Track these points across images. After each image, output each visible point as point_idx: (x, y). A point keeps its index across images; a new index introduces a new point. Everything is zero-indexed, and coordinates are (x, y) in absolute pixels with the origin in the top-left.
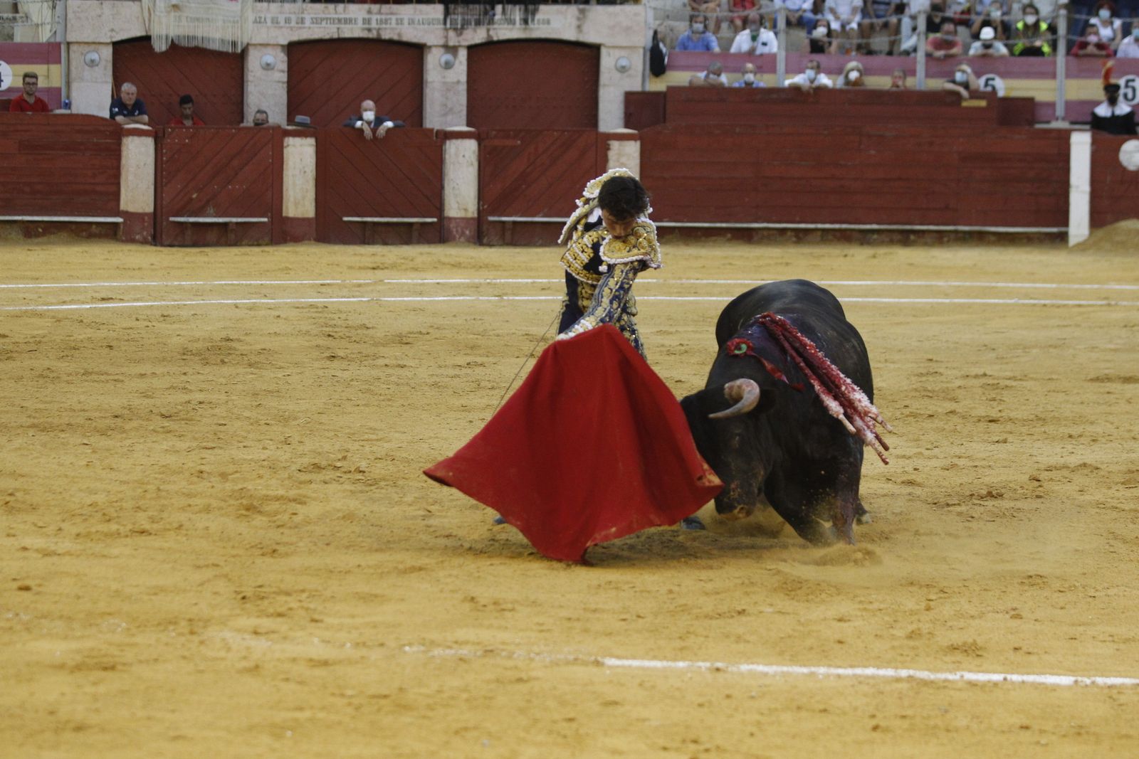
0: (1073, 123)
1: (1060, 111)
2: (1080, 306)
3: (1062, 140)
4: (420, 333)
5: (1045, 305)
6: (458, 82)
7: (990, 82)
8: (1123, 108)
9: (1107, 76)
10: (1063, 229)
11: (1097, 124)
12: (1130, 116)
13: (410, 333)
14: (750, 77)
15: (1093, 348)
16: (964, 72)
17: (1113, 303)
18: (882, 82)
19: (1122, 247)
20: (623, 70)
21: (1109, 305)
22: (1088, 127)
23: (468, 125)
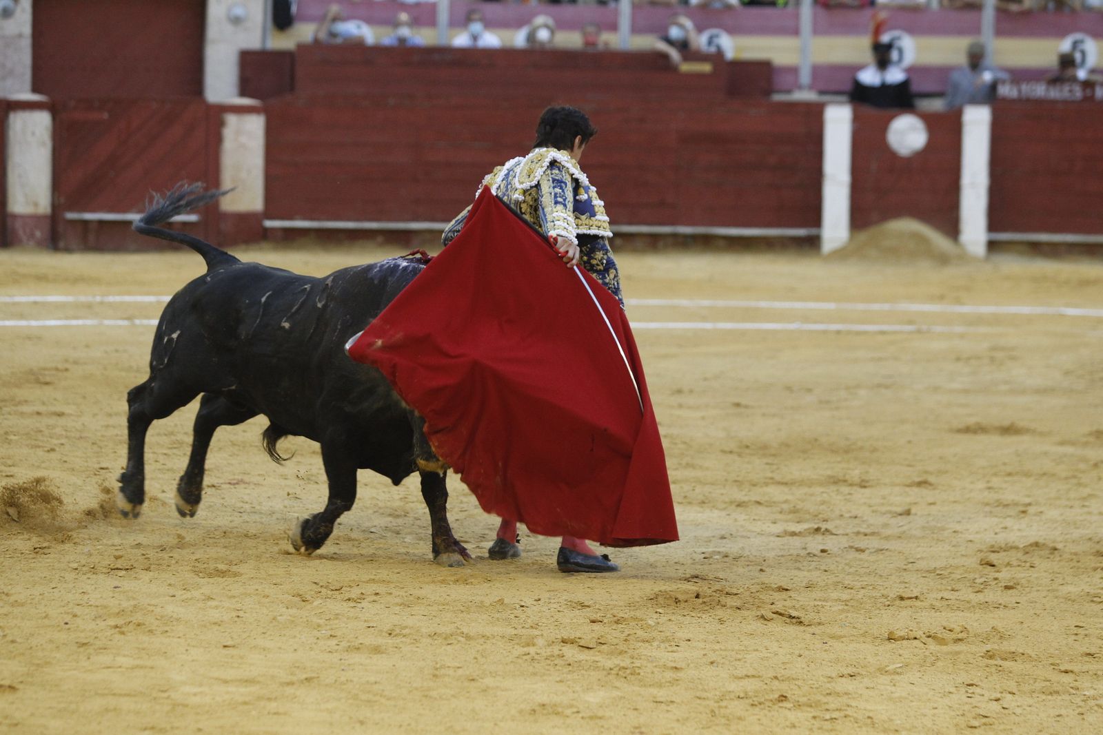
0: (822, 92)
1: (805, 77)
2: (883, 333)
3: (813, 117)
4: (57, 369)
5: (838, 332)
6: (20, 36)
7: (716, 41)
8: (895, 75)
9: (878, 31)
10: (813, 231)
11: (860, 95)
12: (904, 86)
13: (45, 369)
14: (405, 32)
15: (936, 389)
16: (681, 26)
17: (924, 327)
18: (571, 40)
19: (893, 254)
20: (236, 21)
21: (919, 331)
22: (844, 98)
23: (35, 89)
